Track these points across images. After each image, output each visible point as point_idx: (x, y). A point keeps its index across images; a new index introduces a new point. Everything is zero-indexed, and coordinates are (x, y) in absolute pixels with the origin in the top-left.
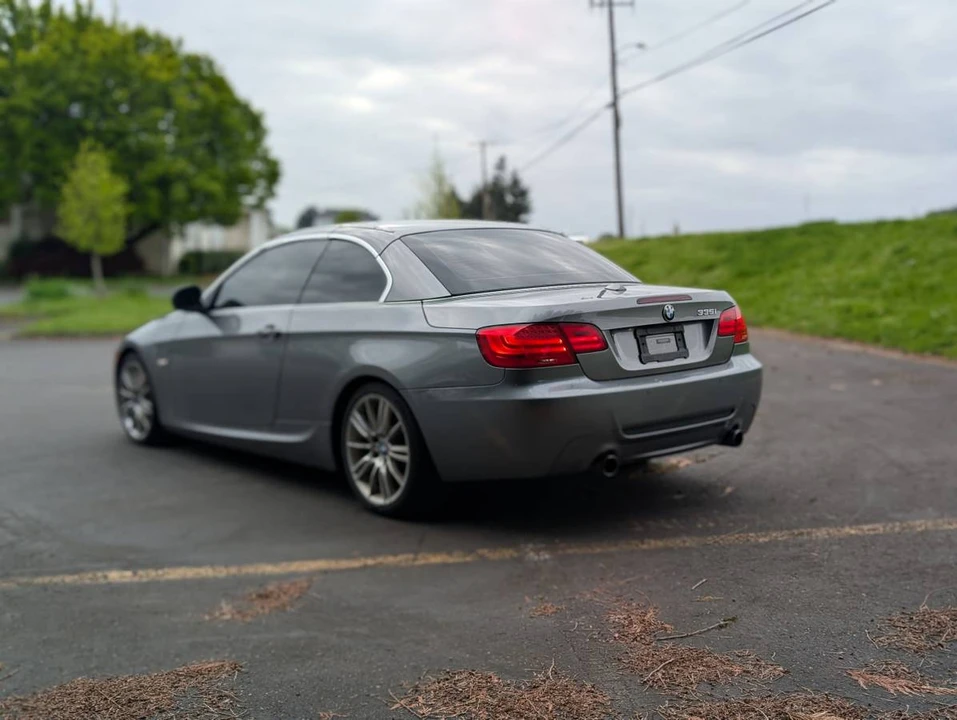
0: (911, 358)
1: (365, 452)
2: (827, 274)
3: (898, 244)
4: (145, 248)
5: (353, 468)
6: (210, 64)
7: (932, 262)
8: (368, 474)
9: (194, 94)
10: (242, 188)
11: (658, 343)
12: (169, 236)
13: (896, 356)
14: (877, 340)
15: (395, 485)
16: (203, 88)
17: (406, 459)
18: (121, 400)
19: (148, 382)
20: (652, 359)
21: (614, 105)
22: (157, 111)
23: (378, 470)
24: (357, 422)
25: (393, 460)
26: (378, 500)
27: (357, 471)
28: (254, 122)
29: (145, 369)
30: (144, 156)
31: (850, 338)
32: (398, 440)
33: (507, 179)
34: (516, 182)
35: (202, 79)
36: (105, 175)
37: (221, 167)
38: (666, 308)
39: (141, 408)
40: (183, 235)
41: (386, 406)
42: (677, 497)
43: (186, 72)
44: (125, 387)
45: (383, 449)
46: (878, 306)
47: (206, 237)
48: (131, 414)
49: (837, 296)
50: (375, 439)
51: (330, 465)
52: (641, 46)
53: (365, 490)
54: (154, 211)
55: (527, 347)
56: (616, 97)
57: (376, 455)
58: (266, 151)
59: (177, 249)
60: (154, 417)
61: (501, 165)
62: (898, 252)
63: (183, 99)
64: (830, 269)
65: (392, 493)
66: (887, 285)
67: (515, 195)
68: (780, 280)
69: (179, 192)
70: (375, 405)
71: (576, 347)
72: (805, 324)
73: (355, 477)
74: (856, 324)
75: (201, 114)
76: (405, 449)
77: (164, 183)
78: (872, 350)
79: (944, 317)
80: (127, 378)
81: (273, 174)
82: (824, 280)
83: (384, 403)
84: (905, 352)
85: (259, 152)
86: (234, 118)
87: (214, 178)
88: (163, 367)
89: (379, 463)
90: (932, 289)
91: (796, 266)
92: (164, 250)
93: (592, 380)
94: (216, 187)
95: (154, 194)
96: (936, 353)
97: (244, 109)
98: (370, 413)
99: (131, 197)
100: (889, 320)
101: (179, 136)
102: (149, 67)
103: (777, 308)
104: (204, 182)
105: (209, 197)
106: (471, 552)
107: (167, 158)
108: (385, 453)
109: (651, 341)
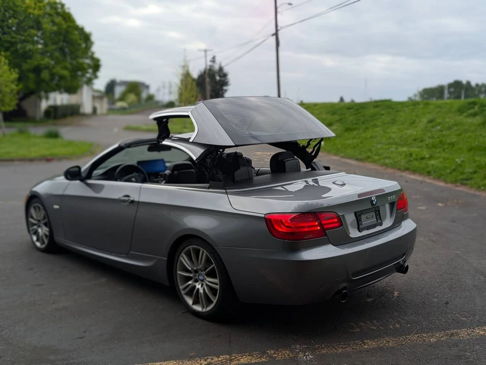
0: (449, 185)
1: (189, 279)
2: (394, 132)
3: (430, 117)
4: (27, 104)
5: (181, 287)
6: (63, 5)
7: (449, 128)
8: (192, 291)
9: (53, 22)
10: (79, 73)
11: (367, 218)
12: (40, 98)
13: (442, 184)
14: (429, 173)
15: (209, 301)
16: (58, 20)
17: (217, 287)
18: (29, 224)
19: (47, 216)
20: (364, 229)
21: (276, 34)
22: (33, 31)
23: (198, 289)
24: (184, 259)
25: (207, 285)
26: (198, 308)
27: (184, 289)
28: (86, 38)
29: (45, 209)
30: (26, 56)
31: (414, 172)
32: (211, 274)
33: (216, 67)
34: (221, 69)
35: (58, 14)
36: (6, 67)
37: (68, 62)
38: (373, 199)
39: (43, 231)
40: (47, 98)
41: (204, 253)
42: (369, 300)
43: (48, 9)
44: (32, 217)
45: (201, 278)
46: (426, 154)
47: (59, 99)
48: (36, 233)
49: (402, 146)
50: (196, 271)
51: (166, 282)
52: (290, 4)
53: (190, 301)
54: (32, 85)
55: (297, 227)
56: (277, 30)
57: (196, 281)
58: (93, 53)
59: (44, 105)
60: (51, 236)
61: (213, 60)
62: (430, 121)
63: (47, 25)
64: (394, 129)
65: (207, 306)
66: (428, 141)
67: (220, 76)
68: (369, 134)
69: (45, 75)
70: (197, 252)
71: (325, 227)
72: (387, 161)
73: (183, 292)
74: (416, 163)
75: (57, 33)
76: (217, 281)
77: (37, 70)
78: (428, 180)
79: (463, 161)
80: (32, 211)
81: (96, 66)
82: (393, 135)
83: (203, 252)
84: (446, 181)
85: (90, 54)
86: (76, 35)
87: (65, 68)
88: (57, 209)
89: (198, 286)
90: (452, 145)
91: (375, 126)
92: (37, 106)
93: (334, 246)
94: (66, 73)
95: (32, 76)
96: (462, 184)
97: (81, 30)
98: (194, 256)
99: (20, 80)
100: (432, 162)
101: (45, 45)
102: (28, 7)
103: (370, 150)
104: (59, 70)
105: (62, 78)
106: (264, 353)
107: (38, 56)
108: (202, 281)
109: (363, 217)
